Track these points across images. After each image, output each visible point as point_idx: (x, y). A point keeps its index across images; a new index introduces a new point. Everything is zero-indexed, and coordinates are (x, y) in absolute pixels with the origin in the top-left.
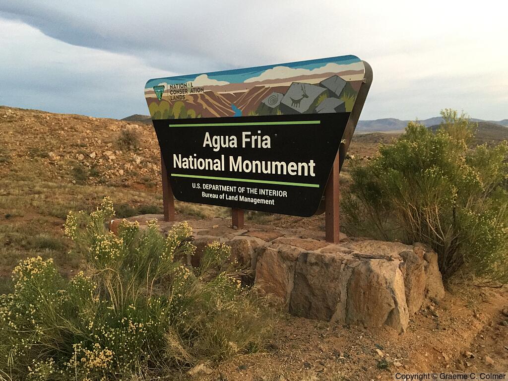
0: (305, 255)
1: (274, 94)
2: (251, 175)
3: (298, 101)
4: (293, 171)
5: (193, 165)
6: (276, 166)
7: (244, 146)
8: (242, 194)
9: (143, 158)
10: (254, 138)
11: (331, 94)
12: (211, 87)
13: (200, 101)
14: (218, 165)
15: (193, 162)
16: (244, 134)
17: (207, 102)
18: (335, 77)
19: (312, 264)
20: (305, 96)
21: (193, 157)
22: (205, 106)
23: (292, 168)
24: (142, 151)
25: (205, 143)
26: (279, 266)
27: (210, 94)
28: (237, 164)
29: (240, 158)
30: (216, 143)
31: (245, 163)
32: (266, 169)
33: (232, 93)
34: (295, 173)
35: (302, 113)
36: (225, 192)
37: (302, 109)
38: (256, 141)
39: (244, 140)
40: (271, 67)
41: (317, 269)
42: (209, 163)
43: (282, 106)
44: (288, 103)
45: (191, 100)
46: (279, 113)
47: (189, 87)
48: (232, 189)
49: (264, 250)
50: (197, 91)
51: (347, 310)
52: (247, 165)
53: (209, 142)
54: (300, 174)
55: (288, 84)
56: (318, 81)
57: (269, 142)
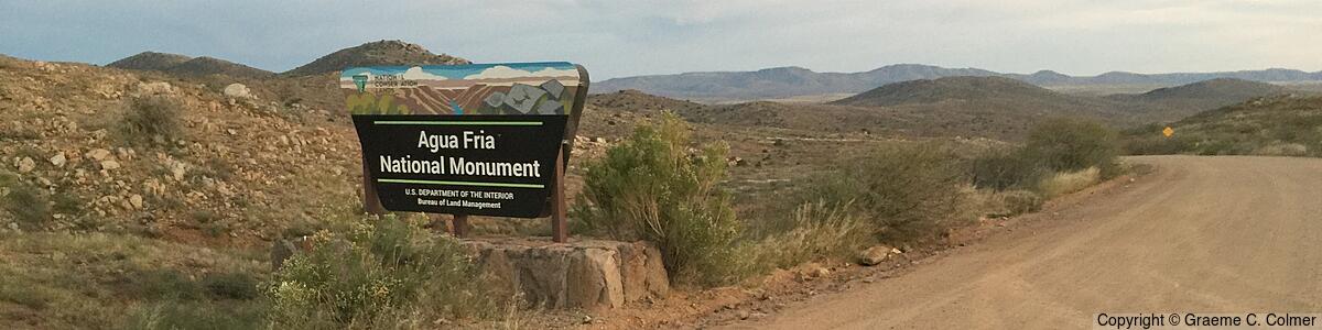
0: (530, 251)
1: (495, 93)
2: (475, 178)
3: (521, 102)
4: (518, 172)
5: (406, 168)
6: (501, 167)
7: (466, 147)
8: (464, 199)
9: (190, 167)
10: (476, 138)
11: (550, 97)
12: (424, 81)
13: (413, 95)
14: (437, 168)
15: (406, 164)
16: (466, 133)
17: (422, 98)
18: (554, 80)
19: (536, 258)
20: (527, 97)
21: (406, 159)
22: (419, 102)
23: (517, 169)
24: (186, 149)
25: (421, 143)
26: (506, 264)
27: (425, 89)
28: (459, 166)
29: (461, 160)
30: (435, 143)
31: (468, 164)
32: (491, 171)
33: (450, 89)
34: (520, 175)
35: (525, 113)
36: (446, 198)
37: (525, 109)
38: (479, 141)
39: (466, 140)
40: (493, 66)
41: (540, 262)
42: (426, 165)
43: (505, 106)
44: (510, 103)
45: (402, 95)
46: (502, 113)
47: (399, 79)
48: (453, 194)
49: (490, 250)
50: (409, 84)
51: (567, 295)
52: (470, 167)
53: (426, 142)
54: (525, 175)
55: (510, 84)
56: (538, 83)
57: (492, 142)
